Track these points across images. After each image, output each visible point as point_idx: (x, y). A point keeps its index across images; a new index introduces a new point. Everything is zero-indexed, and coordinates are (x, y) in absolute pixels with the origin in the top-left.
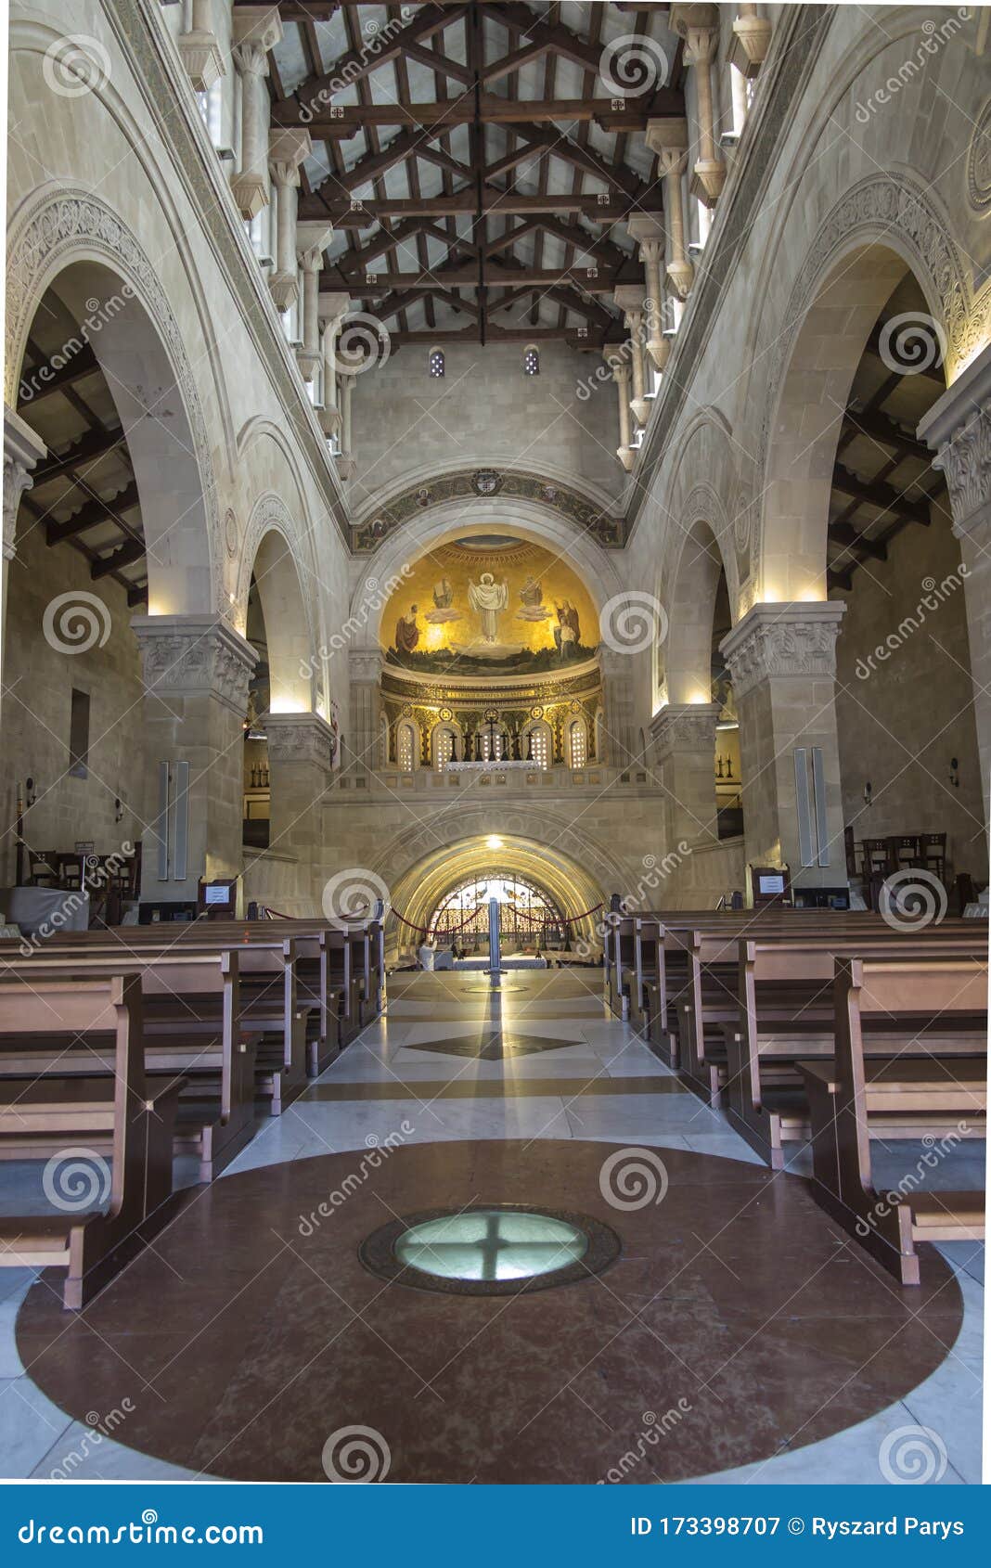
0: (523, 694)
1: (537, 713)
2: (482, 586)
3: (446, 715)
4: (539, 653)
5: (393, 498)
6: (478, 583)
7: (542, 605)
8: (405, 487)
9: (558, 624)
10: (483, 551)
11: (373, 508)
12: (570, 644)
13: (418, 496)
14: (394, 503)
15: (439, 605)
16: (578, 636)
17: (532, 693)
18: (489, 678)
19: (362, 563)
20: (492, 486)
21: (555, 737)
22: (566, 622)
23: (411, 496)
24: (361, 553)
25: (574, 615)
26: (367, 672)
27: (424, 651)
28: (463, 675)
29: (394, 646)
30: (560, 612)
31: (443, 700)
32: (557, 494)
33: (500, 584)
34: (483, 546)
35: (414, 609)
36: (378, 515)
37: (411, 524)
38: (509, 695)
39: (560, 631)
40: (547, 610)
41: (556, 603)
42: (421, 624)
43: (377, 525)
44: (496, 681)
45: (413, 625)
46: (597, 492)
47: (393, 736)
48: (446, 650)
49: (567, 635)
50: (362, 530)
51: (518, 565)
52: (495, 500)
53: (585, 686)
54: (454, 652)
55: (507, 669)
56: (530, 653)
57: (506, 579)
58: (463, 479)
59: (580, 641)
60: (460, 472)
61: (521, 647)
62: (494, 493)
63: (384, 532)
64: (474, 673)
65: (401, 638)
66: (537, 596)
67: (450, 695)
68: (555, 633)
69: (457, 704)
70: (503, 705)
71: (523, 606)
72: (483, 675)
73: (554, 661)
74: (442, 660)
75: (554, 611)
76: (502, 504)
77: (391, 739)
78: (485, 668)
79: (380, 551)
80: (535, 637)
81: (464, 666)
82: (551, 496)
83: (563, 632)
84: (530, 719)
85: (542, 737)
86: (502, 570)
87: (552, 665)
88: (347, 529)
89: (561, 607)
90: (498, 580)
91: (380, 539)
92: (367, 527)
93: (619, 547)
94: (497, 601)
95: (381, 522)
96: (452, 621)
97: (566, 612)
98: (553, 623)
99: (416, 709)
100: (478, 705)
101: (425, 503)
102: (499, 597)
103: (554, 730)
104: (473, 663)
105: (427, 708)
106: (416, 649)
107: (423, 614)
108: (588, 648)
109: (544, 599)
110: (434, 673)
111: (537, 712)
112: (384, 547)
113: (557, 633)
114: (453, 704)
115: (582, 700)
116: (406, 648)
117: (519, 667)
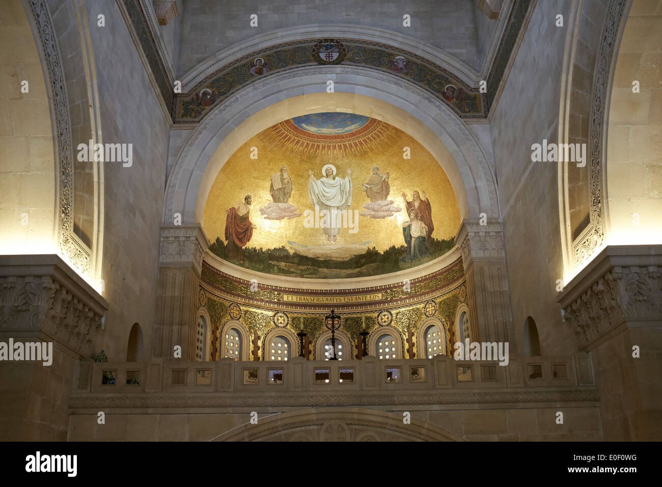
0: (369, 298)
1: (385, 319)
2: (324, 179)
3: (281, 320)
4: (386, 253)
5: (225, 67)
6: (319, 176)
7: (390, 198)
8: (239, 56)
9: (408, 219)
10: (325, 137)
11: (202, 77)
12: (422, 240)
13: (253, 65)
14: (224, 72)
15: (276, 199)
16: (431, 230)
17: (379, 296)
18: (331, 281)
19: (185, 133)
20: (335, 56)
21: (407, 346)
22: (416, 216)
23: (244, 65)
24: (185, 122)
25: (426, 207)
26: (180, 253)
27: (258, 248)
28: (302, 276)
29: (223, 238)
30: (409, 205)
31: (279, 303)
32: (408, 64)
33: (344, 178)
34: (325, 131)
35: (248, 200)
36: (207, 83)
37: (243, 92)
38: (354, 299)
39: (409, 226)
40: (395, 205)
41: (404, 195)
42: (256, 218)
43: (205, 94)
44: (338, 284)
45: (246, 218)
46: (455, 64)
47: (215, 340)
48: (283, 249)
49: (418, 230)
50: (188, 99)
51: (363, 154)
52: (338, 68)
53: (442, 284)
54: (291, 252)
55: (349, 271)
56: (377, 253)
57: (349, 171)
58: (304, 48)
59: (434, 235)
60: (300, 42)
61: (365, 248)
62: (338, 62)
63: (212, 101)
64: (314, 274)
65: (232, 231)
66: (385, 189)
67: (286, 298)
68: (404, 229)
69: (293, 309)
70: (346, 310)
71: (368, 201)
72: (325, 277)
73: (403, 260)
74: (278, 259)
75: (403, 206)
76: (346, 73)
77: (213, 343)
78: (325, 270)
79: (207, 120)
80: (382, 235)
81: (304, 268)
82: (401, 65)
83: (413, 228)
84: (377, 326)
85: (390, 347)
86: (346, 161)
87: (401, 264)
88: (170, 98)
89: (410, 199)
90: (341, 172)
91: (208, 108)
92: (194, 95)
93: (480, 117)
94: (339, 197)
95: (210, 91)
96: (290, 218)
97: (417, 204)
98: (401, 218)
99: (246, 312)
100: (318, 311)
101: (260, 72)
102: (342, 192)
103: (405, 337)
104: (313, 265)
105: (259, 311)
106: (250, 245)
107: (258, 207)
108: (443, 241)
109: (391, 192)
110: (269, 272)
111: (385, 317)
112: (211, 115)
113: (407, 231)
114: (290, 309)
115: (438, 300)
116: (237, 242)
117: (364, 269)
